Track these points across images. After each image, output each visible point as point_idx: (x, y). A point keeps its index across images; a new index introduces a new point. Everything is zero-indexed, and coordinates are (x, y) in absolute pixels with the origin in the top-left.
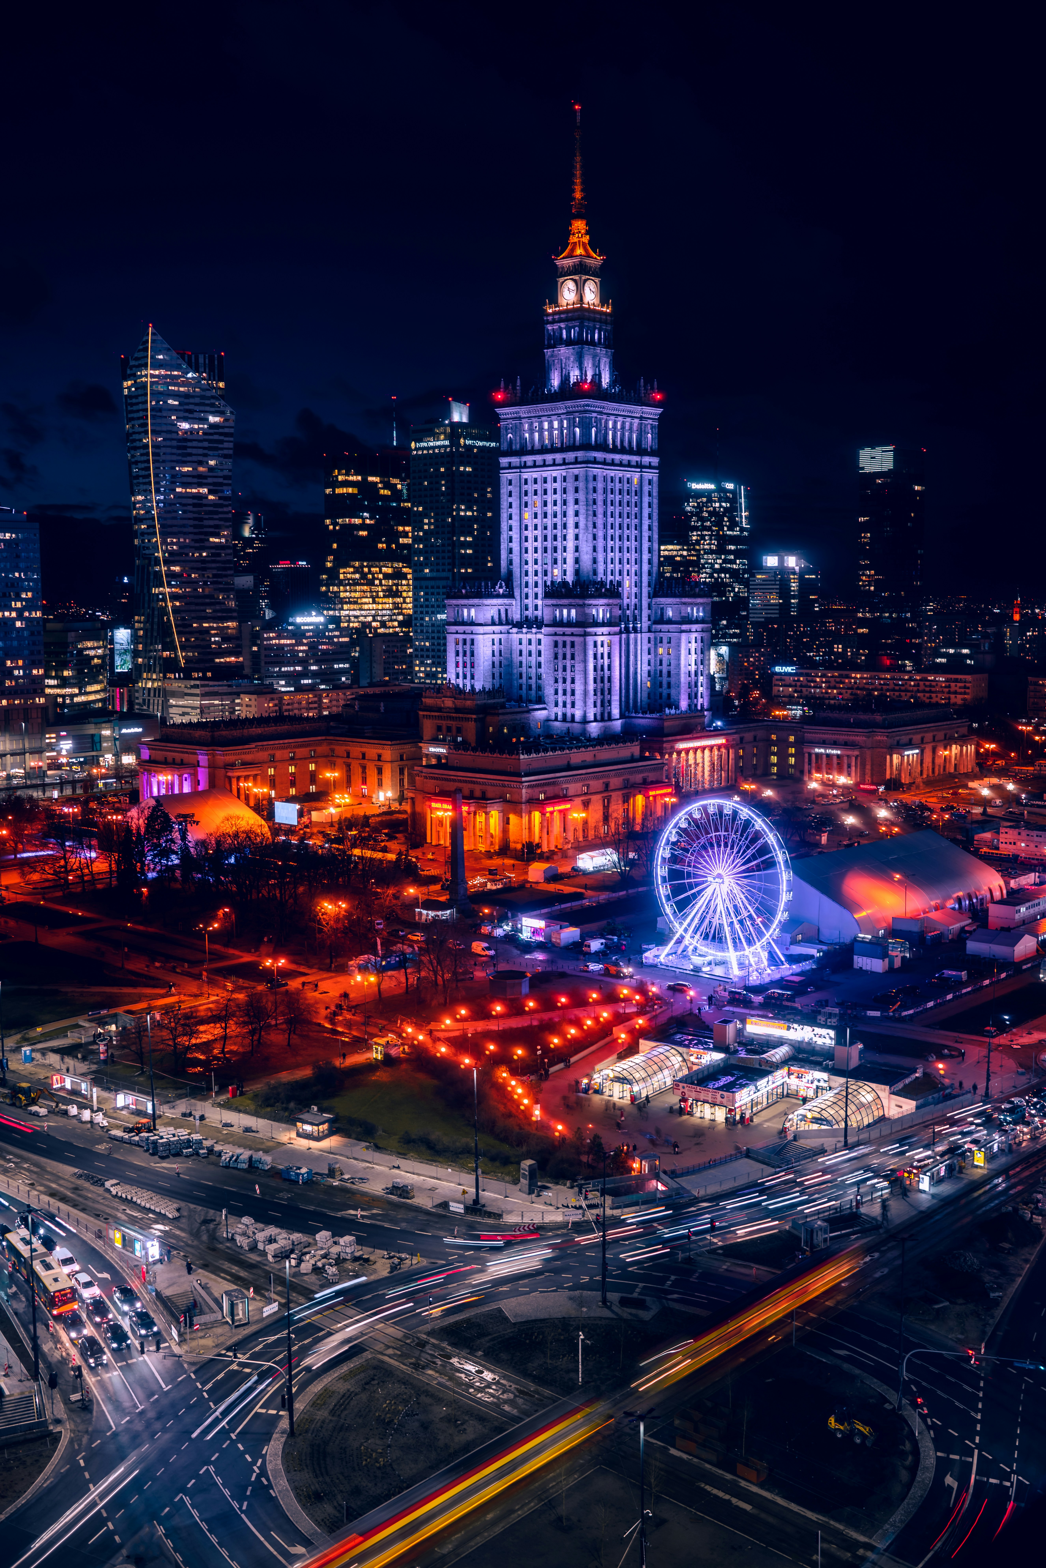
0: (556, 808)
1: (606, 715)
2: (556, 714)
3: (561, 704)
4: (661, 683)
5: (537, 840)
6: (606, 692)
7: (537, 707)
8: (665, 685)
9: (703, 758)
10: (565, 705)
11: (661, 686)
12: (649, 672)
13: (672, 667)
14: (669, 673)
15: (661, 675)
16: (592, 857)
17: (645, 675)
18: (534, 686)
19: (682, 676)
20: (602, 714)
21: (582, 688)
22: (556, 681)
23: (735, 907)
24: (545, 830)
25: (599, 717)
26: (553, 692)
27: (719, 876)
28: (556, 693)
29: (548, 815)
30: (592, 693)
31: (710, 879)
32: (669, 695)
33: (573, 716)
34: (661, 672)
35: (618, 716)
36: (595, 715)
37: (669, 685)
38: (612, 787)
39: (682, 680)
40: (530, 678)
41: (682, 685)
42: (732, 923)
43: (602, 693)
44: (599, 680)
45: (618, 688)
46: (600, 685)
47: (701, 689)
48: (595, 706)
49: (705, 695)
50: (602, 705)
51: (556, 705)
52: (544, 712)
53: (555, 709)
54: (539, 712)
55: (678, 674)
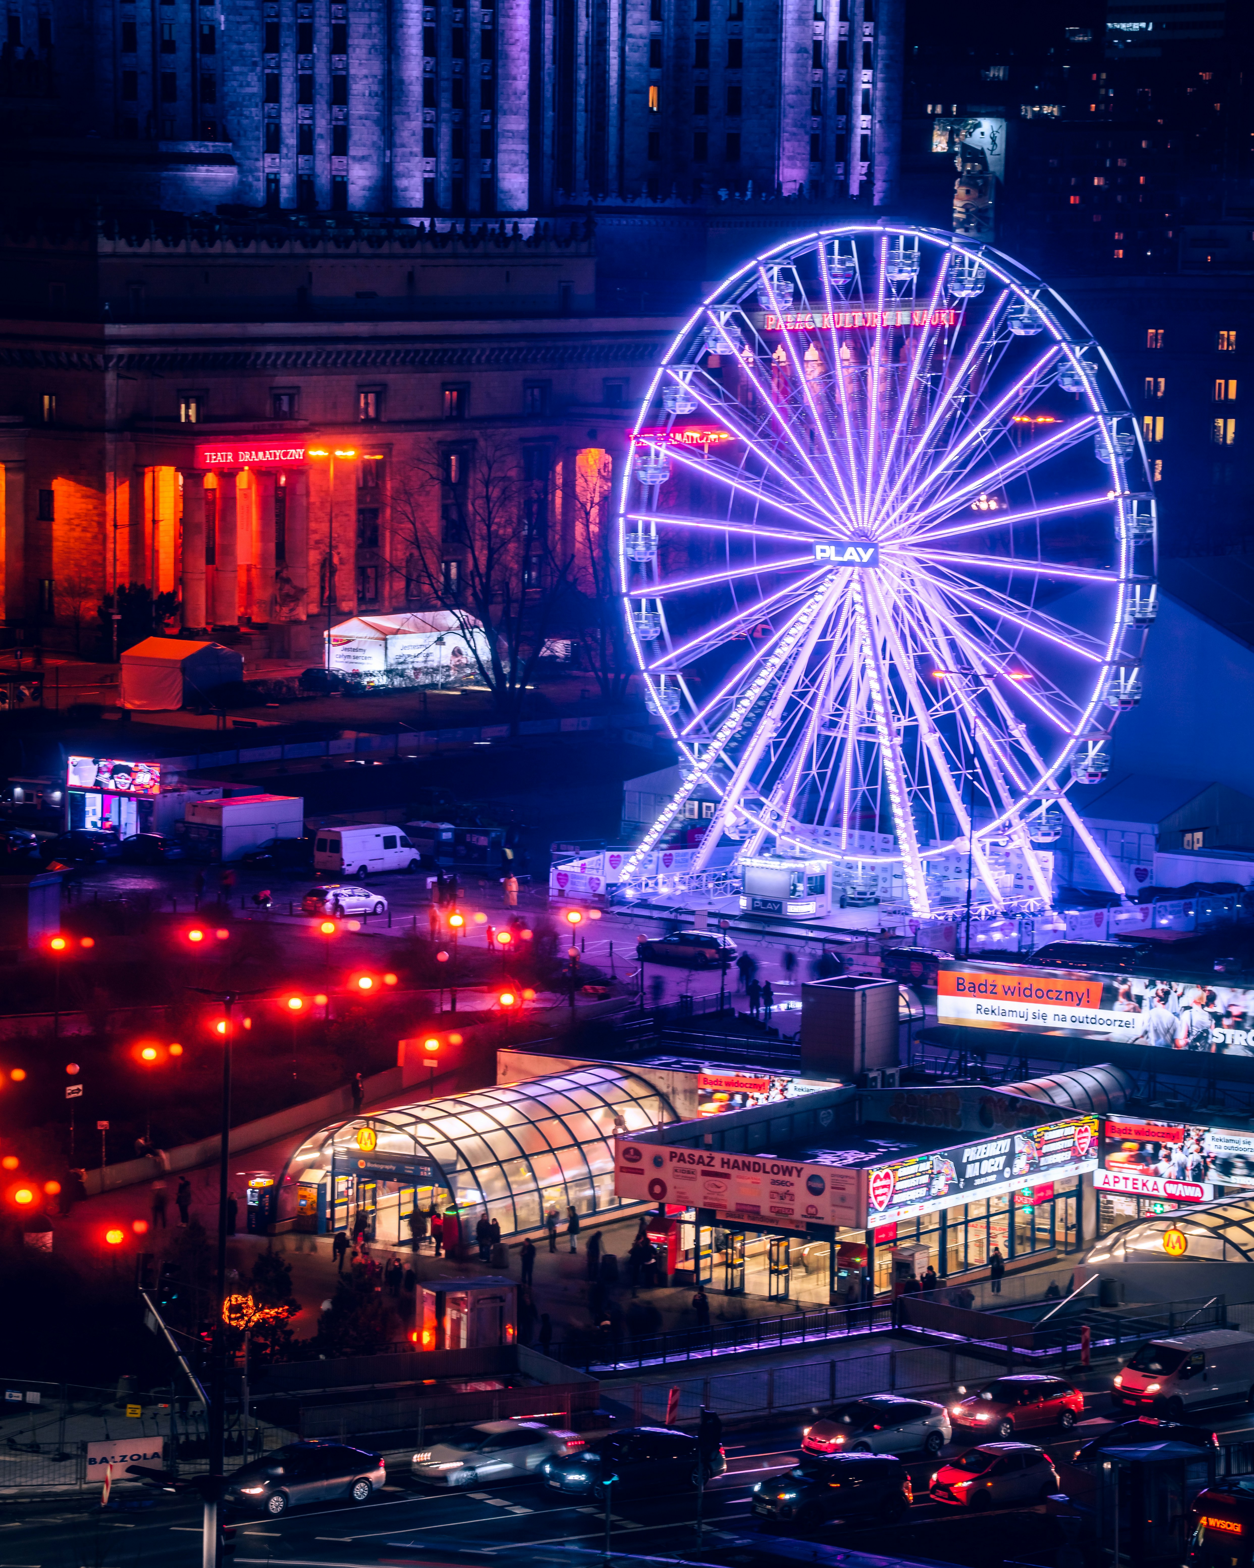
0: (246, 457)
1: (474, 191)
2: (273, 182)
3: (290, 139)
4: (702, 93)
5: (166, 582)
6: (475, 100)
7: (193, 147)
8: (718, 100)
9: (861, 380)
10: (306, 143)
11: (702, 103)
12: (655, 44)
13: (748, 24)
14: (735, 47)
15: (702, 60)
16: (384, 635)
17: (637, 56)
18: (183, 81)
19: (789, 58)
20: (458, 186)
21: (376, 67)
22: (272, 44)
23: (924, 664)
24: (200, 543)
25: (443, 198)
26: (254, 86)
27: (864, 540)
28: (272, 91)
29: (211, 481)
30: (416, 90)
31: (825, 552)
32: (734, 141)
33: (340, 186)
34: (703, 44)
35: (521, 202)
36: (429, 186)
37: (734, 96)
38: (478, 406)
39: (788, 75)
40: (170, 46)
41: (789, 98)
42: (911, 733)
43: (460, 100)
44: (444, 45)
45: (521, 84)
46: (449, 65)
47: (862, 121)
48: (429, 150)
49: (879, 143)
50: (459, 148)
51: (273, 144)
52: (224, 175)
53: (268, 163)
54: (202, 173)
55: (774, 53)
